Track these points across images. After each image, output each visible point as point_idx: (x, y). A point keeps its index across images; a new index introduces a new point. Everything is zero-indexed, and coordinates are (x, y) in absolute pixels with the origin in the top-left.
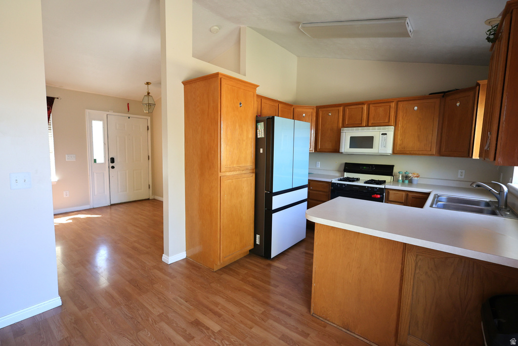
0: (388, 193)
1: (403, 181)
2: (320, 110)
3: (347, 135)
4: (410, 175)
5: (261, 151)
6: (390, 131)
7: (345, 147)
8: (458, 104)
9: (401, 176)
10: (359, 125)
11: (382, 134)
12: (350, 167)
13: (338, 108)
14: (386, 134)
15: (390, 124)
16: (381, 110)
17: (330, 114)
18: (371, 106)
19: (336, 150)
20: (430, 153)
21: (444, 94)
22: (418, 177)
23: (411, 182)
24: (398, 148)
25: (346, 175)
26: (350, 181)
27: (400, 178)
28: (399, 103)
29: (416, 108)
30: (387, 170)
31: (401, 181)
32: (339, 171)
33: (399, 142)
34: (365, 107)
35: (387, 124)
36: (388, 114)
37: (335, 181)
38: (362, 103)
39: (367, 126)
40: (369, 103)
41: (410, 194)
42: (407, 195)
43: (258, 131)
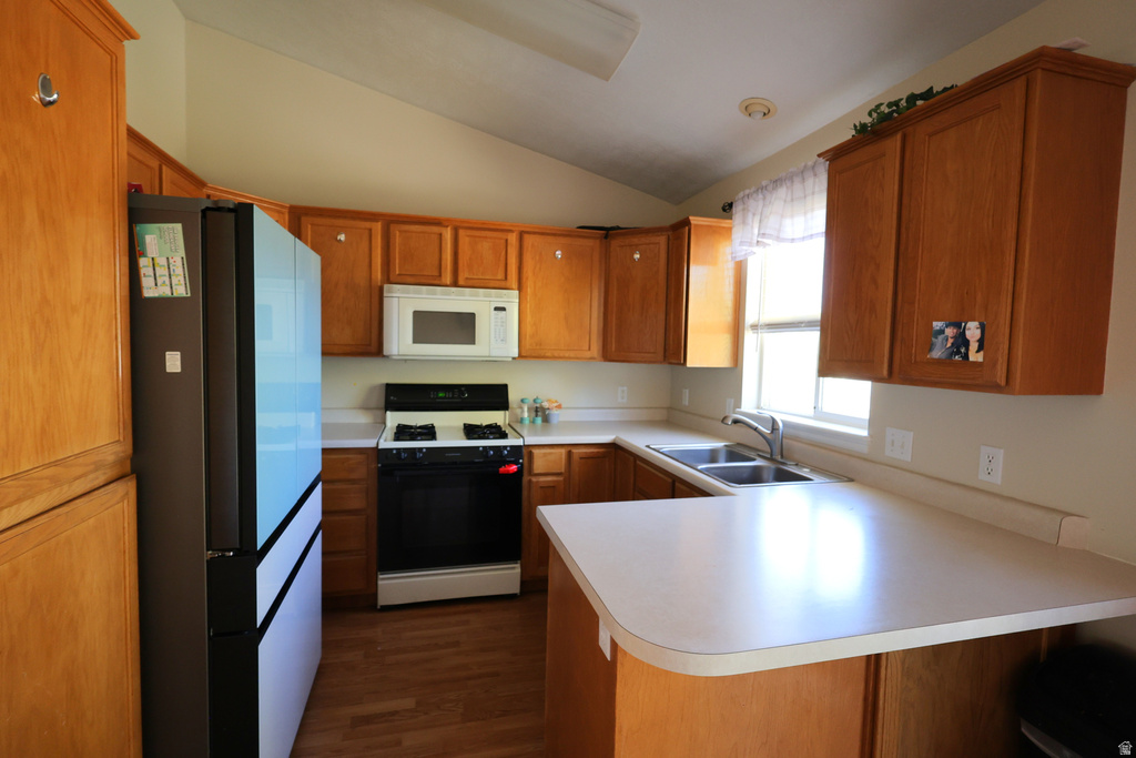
0: (531, 455)
1: (533, 422)
2: (303, 219)
3: (403, 305)
4: (546, 405)
5: (173, 362)
6: (511, 299)
7: (399, 336)
8: (637, 256)
9: (526, 409)
10: (433, 281)
11: (496, 309)
12: (401, 396)
13: (368, 225)
14: (504, 309)
15: (508, 284)
16: (485, 247)
17: (342, 237)
18: (462, 233)
19: (372, 346)
20: (588, 354)
21: (607, 233)
22: (559, 407)
23: (546, 420)
24: (528, 342)
27: (526, 415)
28: (526, 236)
29: (559, 254)
30: (495, 397)
31: (527, 422)
32: (365, 408)
33: (529, 330)
34: (448, 234)
35: (503, 284)
36: (503, 258)
38: (437, 222)
39: (455, 284)
40: (457, 227)
41: (575, 451)
42: (569, 454)
43: (143, 262)
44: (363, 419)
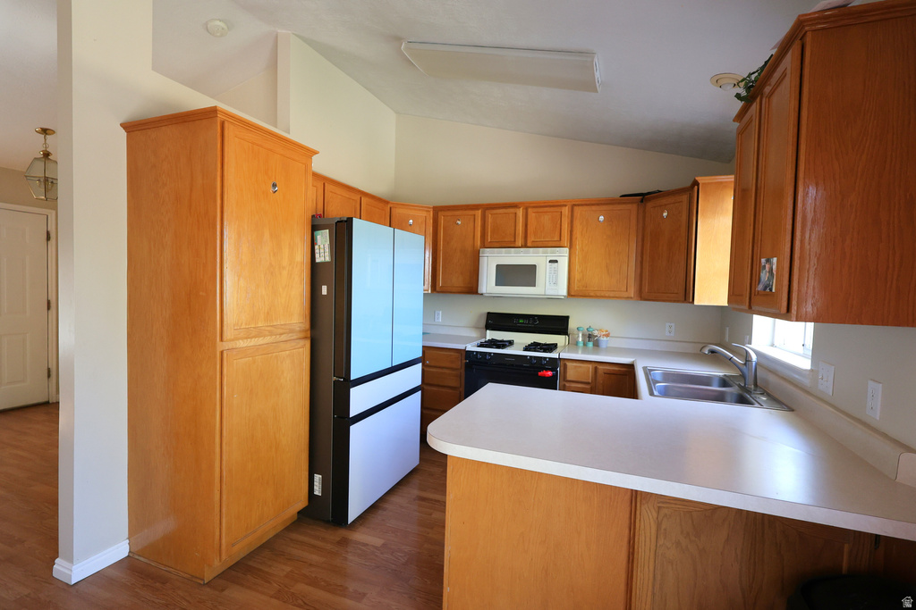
0: (565, 366)
1: (585, 344)
2: (440, 213)
3: (491, 261)
4: (596, 333)
5: (324, 290)
6: (563, 255)
7: (488, 283)
8: (665, 214)
9: (581, 335)
10: (510, 245)
11: (551, 261)
12: (497, 321)
13: (472, 212)
14: (556, 261)
15: (562, 244)
16: (546, 219)
17: (459, 222)
18: (530, 210)
19: (472, 289)
20: (626, 295)
21: (643, 198)
22: (607, 335)
23: (597, 344)
24: (576, 287)
25: (491, 335)
26: (498, 347)
27: (580, 339)
28: (575, 208)
29: (602, 218)
30: (558, 325)
31: (581, 344)
32: (476, 327)
33: (577, 276)
34: (520, 212)
35: (558, 244)
36: (558, 226)
37: (471, 347)
38: (515, 206)
39: (525, 246)
40: (527, 207)
41: (600, 367)
42: (596, 368)
43: (316, 247)
44: (474, 334)
